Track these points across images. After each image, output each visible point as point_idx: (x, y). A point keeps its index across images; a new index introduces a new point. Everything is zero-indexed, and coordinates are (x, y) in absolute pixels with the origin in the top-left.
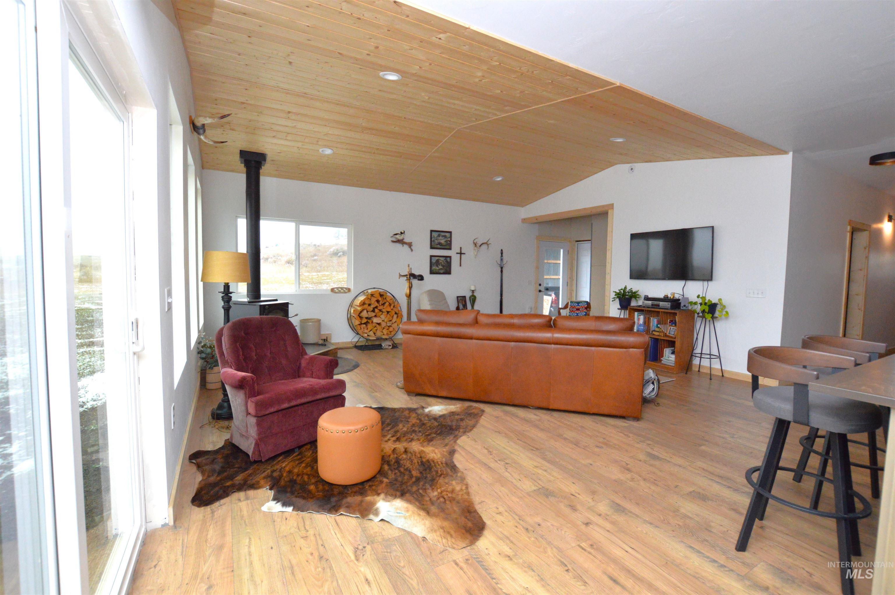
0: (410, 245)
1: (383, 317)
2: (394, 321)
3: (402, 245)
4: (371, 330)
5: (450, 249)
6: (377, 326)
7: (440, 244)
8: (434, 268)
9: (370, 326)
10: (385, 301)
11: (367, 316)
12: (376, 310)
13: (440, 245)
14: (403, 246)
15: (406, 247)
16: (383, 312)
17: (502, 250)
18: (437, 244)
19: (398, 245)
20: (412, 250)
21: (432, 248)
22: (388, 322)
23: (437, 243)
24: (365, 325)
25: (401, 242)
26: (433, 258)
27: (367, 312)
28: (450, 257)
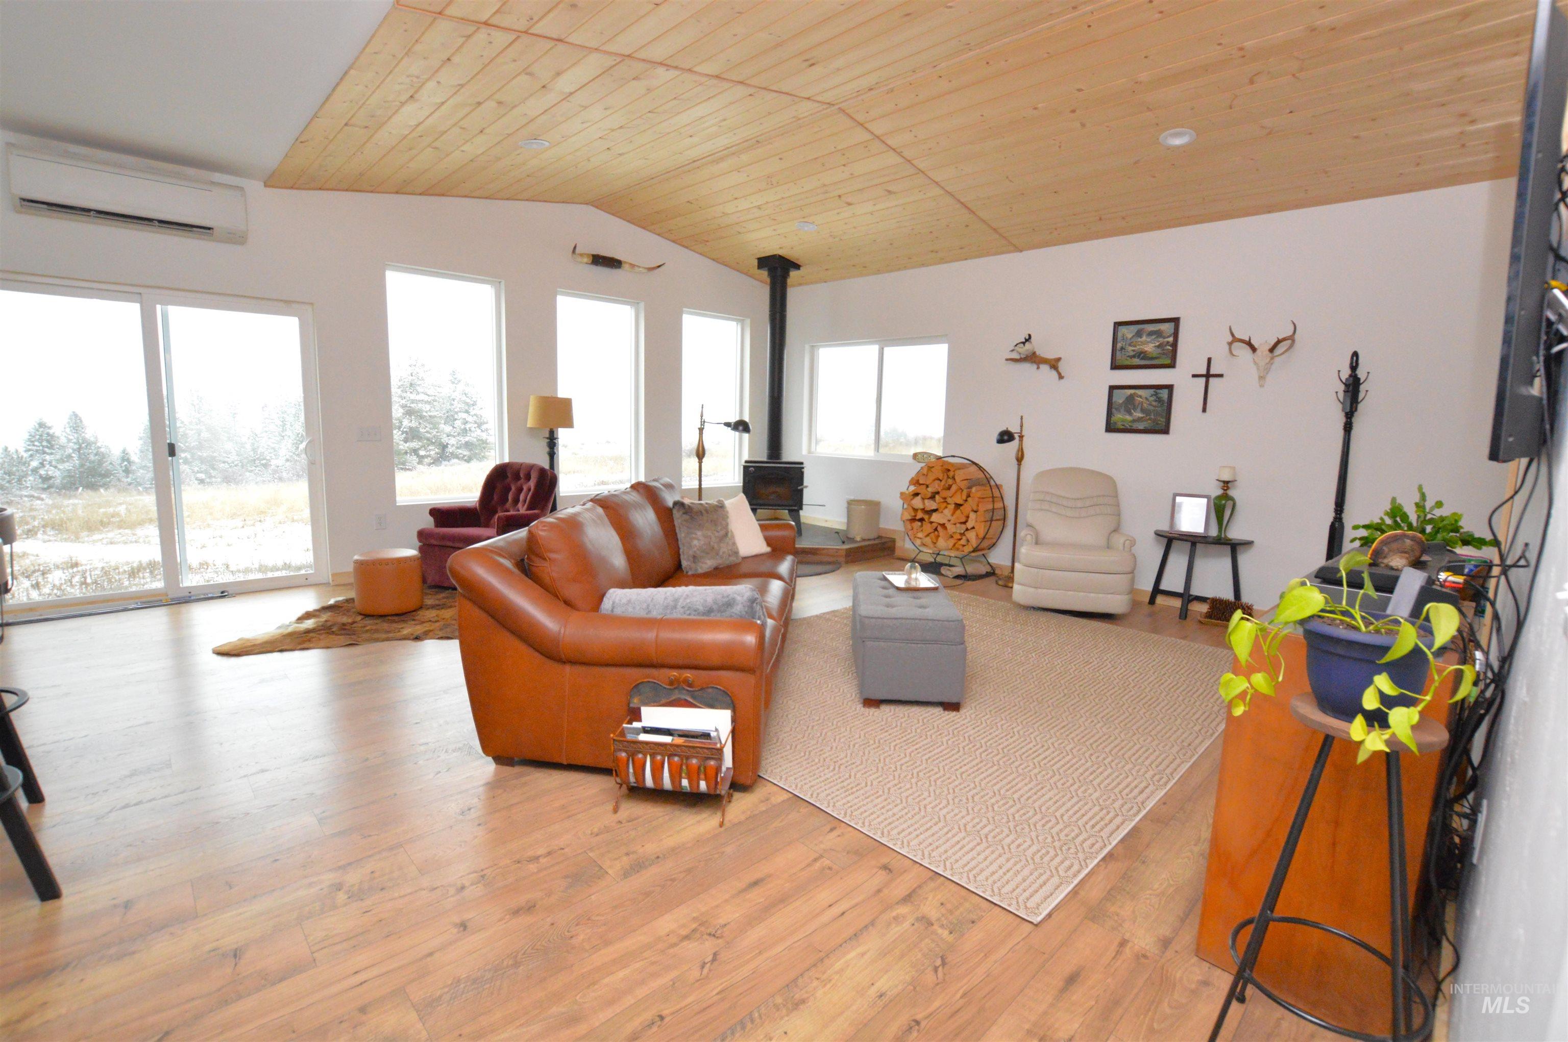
0: (1054, 364)
1: (947, 512)
2: (970, 525)
3: (1035, 366)
4: (928, 535)
5: (1172, 365)
6: (939, 528)
7: (1142, 355)
8: (1119, 417)
9: (927, 526)
10: (950, 481)
11: (921, 506)
12: (937, 497)
13: (1142, 359)
14: (1038, 368)
15: (1045, 368)
16: (948, 504)
17: (1355, 354)
18: (1133, 357)
19: (1028, 367)
20: (1061, 377)
21: (1115, 366)
22: (958, 525)
23: (1132, 353)
24: (919, 524)
25: (1033, 358)
26: (1116, 392)
27: (923, 499)
28: (1170, 388)
